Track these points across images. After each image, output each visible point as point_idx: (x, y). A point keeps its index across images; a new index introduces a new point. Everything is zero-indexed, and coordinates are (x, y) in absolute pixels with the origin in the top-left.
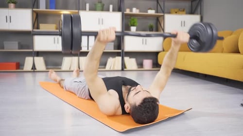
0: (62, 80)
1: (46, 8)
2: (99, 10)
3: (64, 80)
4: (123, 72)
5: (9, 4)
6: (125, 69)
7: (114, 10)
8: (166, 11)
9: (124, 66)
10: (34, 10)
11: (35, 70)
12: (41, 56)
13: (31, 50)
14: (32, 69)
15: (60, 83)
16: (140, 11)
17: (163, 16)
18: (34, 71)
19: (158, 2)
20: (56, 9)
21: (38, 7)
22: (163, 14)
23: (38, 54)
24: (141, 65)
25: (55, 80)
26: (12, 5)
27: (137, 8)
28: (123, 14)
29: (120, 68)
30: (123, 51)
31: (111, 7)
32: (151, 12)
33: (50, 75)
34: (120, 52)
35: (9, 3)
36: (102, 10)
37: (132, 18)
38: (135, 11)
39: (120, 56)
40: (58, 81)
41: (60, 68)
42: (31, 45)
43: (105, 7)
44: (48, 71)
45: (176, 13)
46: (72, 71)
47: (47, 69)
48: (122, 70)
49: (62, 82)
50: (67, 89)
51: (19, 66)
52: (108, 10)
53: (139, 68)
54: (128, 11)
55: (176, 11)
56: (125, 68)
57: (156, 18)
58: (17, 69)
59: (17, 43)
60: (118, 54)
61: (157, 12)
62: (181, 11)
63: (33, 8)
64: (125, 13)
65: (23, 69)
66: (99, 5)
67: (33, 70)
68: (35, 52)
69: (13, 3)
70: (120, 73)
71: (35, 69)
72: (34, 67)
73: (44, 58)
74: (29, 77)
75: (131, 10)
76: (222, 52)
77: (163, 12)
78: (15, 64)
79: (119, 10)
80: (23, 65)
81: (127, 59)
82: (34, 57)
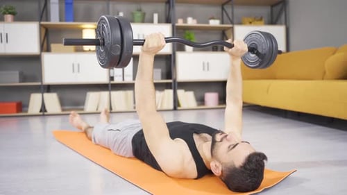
0: (90, 127)
1: (61, 20)
2: (138, 22)
3: (93, 127)
4: (176, 112)
5: (5, 16)
6: (179, 108)
7: (160, 22)
8: (235, 21)
9: (176, 104)
10: (42, 23)
11: (46, 113)
12: (54, 92)
13: (39, 84)
14: (41, 111)
15: (85, 132)
16: (198, 23)
17: (233, 28)
18: (44, 115)
19: (223, 9)
20: (74, 21)
21: (48, 19)
22: (231, 26)
23: (49, 88)
24: (201, 101)
25: (80, 128)
26: (9, 17)
27: (194, 18)
28: (173, 26)
29: (171, 107)
30: (175, 81)
31: (156, 16)
32: (215, 23)
33: (72, 120)
34: (171, 83)
35: (5, 13)
36: (143, 21)
37: (187, 32)
38: (191, 22)
39: (171, 88)
40: (83, 129)
41: (83, 109)
42: (39, 76)
43: (147, 16)
44: (68, 114)
45: (250, 23)
46: (100, 113)
47: (63, 110)
48: (175, 109)
49: (89, 130)
50: (97, 141)
51: (21, 107)
52: (151, 21)
53: (199, 105)
54: (180, 23)
55: (251, 20)
56: (179, 105)
57: (221, 32)
58: (18, 112)
59: (17, 73)
60: (168, 86)
61: (222, 22)
62: (258, 20)
63: (41, 20)
64: (177, 24)
65: (27, 111)
66: (138, 15)
67: (41, 113)
68: (44, 86)
69: (10, 13)
70: (171, 114)
71: (46, 111)
72: (43, 109)
73: (58, 95)
74: (36, 124)
75: (185, 21)
76: (323, 79)
77: (232, 23)
78: (15, 104)
79: (168, 21)
80: (27, 106)
81: (180, 93)
82: (43, 93)
